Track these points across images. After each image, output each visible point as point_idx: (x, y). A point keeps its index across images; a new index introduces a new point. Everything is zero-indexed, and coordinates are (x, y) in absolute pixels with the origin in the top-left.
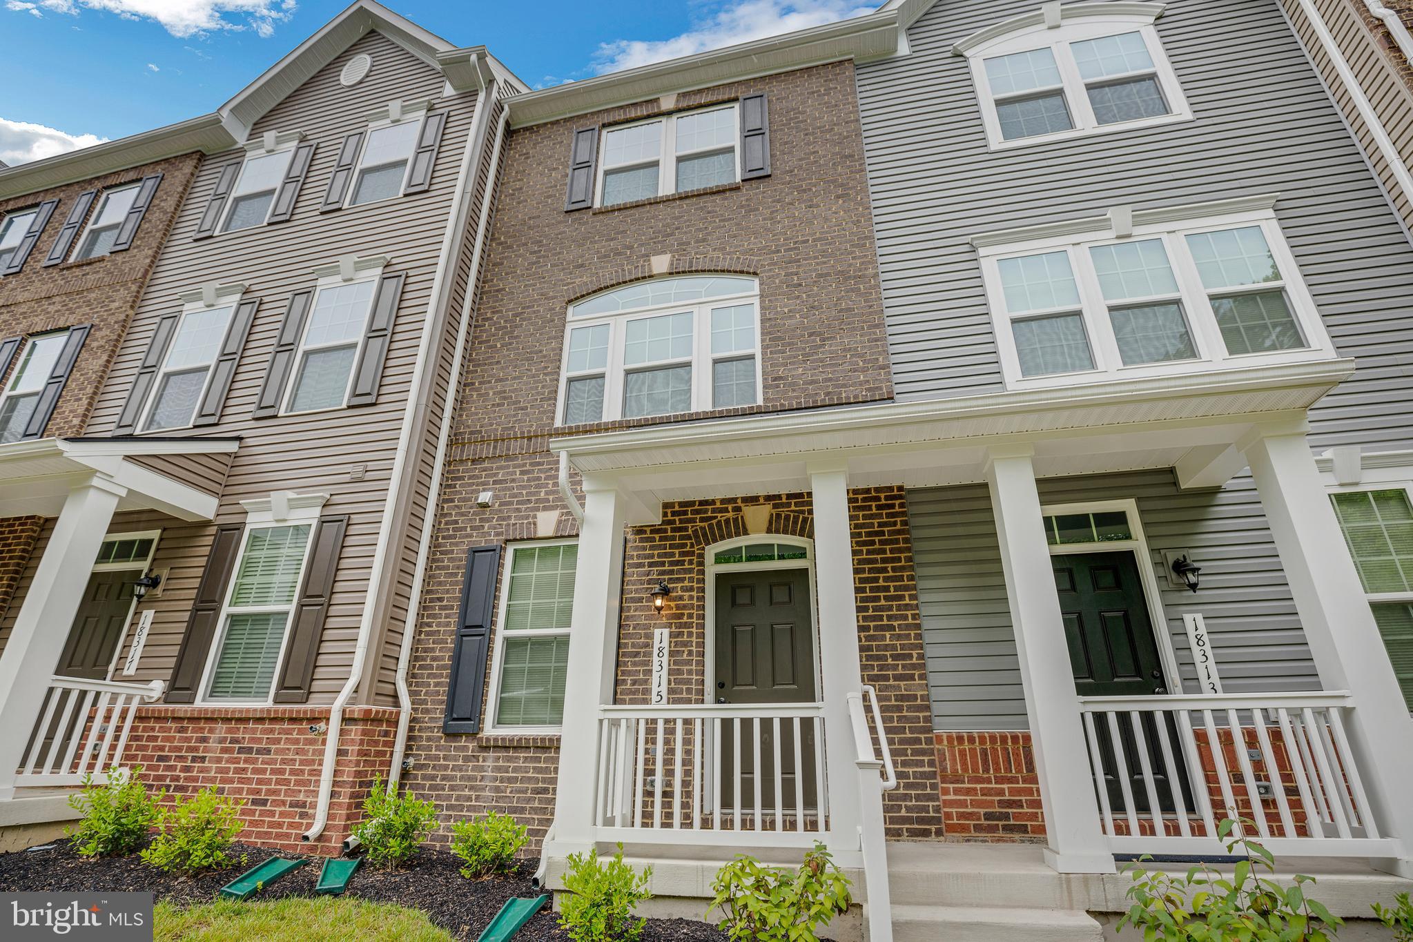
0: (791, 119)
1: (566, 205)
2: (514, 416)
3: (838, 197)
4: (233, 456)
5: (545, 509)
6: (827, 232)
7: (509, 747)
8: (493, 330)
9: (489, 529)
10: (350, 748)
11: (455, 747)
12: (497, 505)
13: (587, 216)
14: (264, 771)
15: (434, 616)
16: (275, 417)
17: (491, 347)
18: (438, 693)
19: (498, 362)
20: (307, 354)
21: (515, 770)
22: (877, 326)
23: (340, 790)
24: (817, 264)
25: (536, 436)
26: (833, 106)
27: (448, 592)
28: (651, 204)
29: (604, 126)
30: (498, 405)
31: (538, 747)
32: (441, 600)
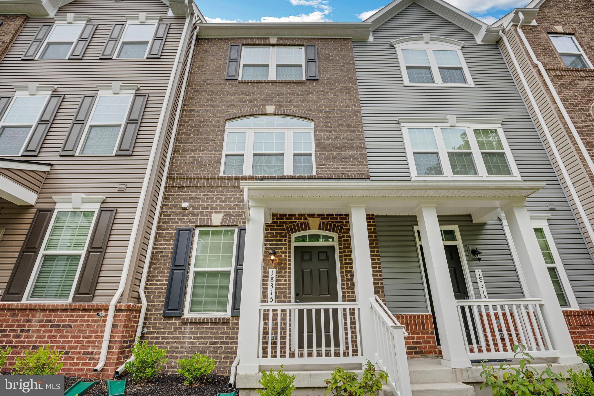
0: (327, 58)
1: (226, 76)
2: (200, 168)
3: (346, 93)
4: (47, 173)
5: (215, 212)
6: (342, 107)
7: (198, 323)
8: (189, 127)
9: (187, 220)
10: (119, 324)
11: (169, 323)
12: (191, 209)
13: (236, 83)
14: (67, 337)
15: (158, 260)
16: (73, 156)
17: (188, 135)
18: (160, 297)
19: (191, 143)
20: (91, 127)
21: (201, 333)
22: (363, 148)
23: (113, 345)
24: (338, 120)
25: (211, 179)
26: (344, 56)
27: (165, 248)
28: (265, 83)
29: (243, 45)
30: (192, 163)
31: (213, 323)
32: (161, 252)
